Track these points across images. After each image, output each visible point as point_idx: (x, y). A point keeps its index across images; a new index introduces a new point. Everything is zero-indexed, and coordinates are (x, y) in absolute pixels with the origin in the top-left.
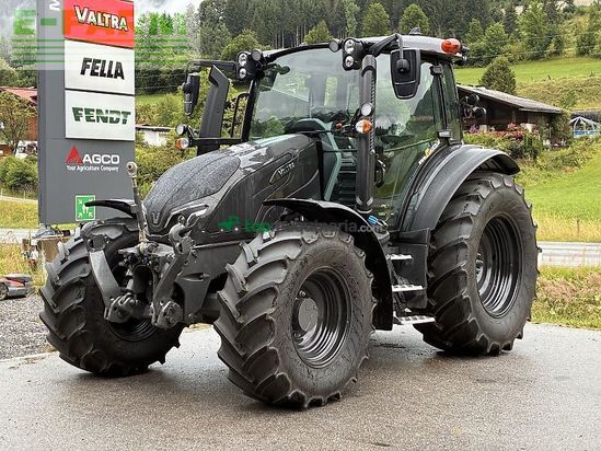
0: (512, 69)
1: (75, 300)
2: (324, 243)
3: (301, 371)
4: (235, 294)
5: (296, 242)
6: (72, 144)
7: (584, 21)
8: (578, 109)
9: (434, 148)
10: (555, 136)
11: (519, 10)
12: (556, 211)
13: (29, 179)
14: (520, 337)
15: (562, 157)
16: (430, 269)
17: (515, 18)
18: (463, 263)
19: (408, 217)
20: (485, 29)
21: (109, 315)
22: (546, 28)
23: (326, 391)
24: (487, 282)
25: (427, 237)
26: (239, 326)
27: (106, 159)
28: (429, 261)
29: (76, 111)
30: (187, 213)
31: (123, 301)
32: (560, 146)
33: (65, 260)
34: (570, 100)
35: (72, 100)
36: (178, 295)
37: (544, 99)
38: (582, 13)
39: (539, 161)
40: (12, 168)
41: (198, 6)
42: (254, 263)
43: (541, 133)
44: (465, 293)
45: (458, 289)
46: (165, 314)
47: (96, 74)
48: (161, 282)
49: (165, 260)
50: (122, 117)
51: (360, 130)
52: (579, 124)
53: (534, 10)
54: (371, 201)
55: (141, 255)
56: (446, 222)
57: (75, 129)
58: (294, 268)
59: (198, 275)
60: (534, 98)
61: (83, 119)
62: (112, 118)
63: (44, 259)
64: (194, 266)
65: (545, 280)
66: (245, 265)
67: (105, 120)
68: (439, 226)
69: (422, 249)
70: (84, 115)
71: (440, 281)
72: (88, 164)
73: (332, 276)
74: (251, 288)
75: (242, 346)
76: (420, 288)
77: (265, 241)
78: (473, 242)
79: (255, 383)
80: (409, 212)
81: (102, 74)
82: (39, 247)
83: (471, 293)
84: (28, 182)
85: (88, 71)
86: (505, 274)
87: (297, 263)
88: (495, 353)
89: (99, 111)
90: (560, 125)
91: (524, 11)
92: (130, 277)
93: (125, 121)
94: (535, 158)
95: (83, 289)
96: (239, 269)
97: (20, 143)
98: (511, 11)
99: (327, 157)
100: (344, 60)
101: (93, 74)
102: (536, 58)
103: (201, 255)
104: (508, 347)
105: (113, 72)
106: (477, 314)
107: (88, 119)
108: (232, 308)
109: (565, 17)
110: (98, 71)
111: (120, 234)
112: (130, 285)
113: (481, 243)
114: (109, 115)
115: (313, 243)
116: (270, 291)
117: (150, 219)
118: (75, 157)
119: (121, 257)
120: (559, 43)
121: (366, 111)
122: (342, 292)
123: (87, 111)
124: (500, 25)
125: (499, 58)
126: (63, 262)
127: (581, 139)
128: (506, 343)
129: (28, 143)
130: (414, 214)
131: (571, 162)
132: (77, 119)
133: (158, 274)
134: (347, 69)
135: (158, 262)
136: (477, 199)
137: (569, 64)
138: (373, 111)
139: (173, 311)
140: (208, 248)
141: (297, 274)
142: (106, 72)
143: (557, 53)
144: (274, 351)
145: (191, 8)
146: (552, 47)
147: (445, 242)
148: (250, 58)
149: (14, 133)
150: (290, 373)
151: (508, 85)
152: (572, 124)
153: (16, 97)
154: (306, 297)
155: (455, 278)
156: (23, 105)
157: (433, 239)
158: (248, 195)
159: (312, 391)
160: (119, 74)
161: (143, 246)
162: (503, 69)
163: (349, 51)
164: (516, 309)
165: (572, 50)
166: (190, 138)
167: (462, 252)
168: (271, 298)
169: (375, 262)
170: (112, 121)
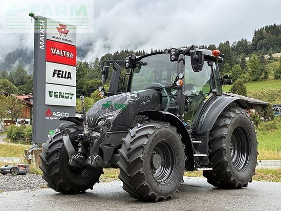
0: (245, 85)
1: (55, 158)
2: (164, 129)
3: (154, 184)
4: (126, 149)
5: (152, 127)
6: (48, 107)
7: (277, 64)
8: (276, 103)
9: (210, 96)
10: (265, 115)
11: (247, 59)
12: (267, 147)
13: (22, 135)
14: (251, 182)
15: (270, 125)
16: (210, 148)
17: (245, 63)
18: (224, 145)
19: (199, 126)
20: (231, 67)
21: (71, 162)
22: (260, 67)
23: (166, 194)
24: (235, 156)
25: (208, 133)
26: (128, 163)
27: (63, 115)
28: (209, 145)
29: (50, 93)
30: (104, 118)
31: (77, 156)
32: (269, 120)
33: (51, 142)
34: (272, 98)
35: (49, 88)
36: (101, 153)
37: (260, 99)
38: (277, 60)
39: (259, 127)
40: (14, 130)
41: (100, 59)
42: (134, 136)
43: (259, 113)
44: (225, 158)
45: (222, 156)
46: (95, 160)
47: (59, 77)
48: (93, 147)
49: (96, 138)
50: (70, 96)
51: (178, 84)
52: (277, 110)
53: (254, 58)
54: (183, 115)
55: (85, 136)
56: (216, 127)
57: (50, 101)
58: (152, 138)
59: (109, 145)
60: (256, 98)
61: (53, 96)
62: (66, 96)
63: (34, 158)
64: (108, 141)
65: (263, 174)
66: (130, 137)
67: (63, 97)
68: (213, 129)
69: (206, 139)
70: (54, 95)
71: (214, 153)
72: (55, 116)
73: (167, 144)
74: (133, 147)
75: (129, 172)
76: (206, 155)
77: (138, 128)
78: (228, 136)
79: (135, 189)
80: (200, 124)
81: (62, 77)
82: (31, 153)
83: (228, 159)
84: (22, 137)
85: (56, 75)
86: (243, 153)
87: (153, 136)
88: (239, 187)
89: (60, 93)
90: (268, 110)
91: (250, 59)
92: (80, 147)
93: (71, 98)
94: (257, 125)
95: (59, 154)
96: (128, 139)
97: (18, 120)
98: (243, 60)
99: (164, 99)
100: (171, 57)
101: (58, 77)
102: (255, 80)
103: (111, 136)
104: (246, 186)
105: (67, 76)
106: (231, 169)
107: (55, 97)
108: (125, 156)
109: (269, 62)
110: (60, 75)
111: (75, 130)
112: (80, 150)
113: (232, 138)
114: (65, 95)
115: (159, 129)
116: (141, 147)
117: (89, 122)
118: (49, 113)
119: (76, 138)
120: (266, 73)
121: (181, 76)
122: (171, 152)
123: (55, 93)
124: (238, 66)
125: (239, 79)
126: (50, 142)
127: (278, 117)
128: (245, 183)
129: (21, 119)
130: (202, 125)
131: (274, 127)
132: (51, 96)
133: (92, 144)
134: (172, 61)
135: (92, 139)
136: (229, 117)
137: (271, 83)
138: (183, 76)
139: (99, 159)
140: (114, 133)
141: (153, 141)
142: (64, 76)
143: (265, 78)
144: (143, 174)
145: (97, 59)
146: (263, 76)
147: (216, 136)
148: (130, 59)
149: (15, 115)
150: (150, 184)
151: (243, 92)
152: (274, 110)
153: (17, 98)
154: (156, 153)
155: (221, 151)
156: (20, 102)
157: (211, 135)
158: (131, 112)
159: (160, 194)
160: (69, 77)
161: (86, 132)
162: (241, 85)
163: (173, 53)
164: (248, 168)
165: (272, 77)
166: (105, 92)
167: (224, 140)
168: (142, 150)
169: (186, 140)
170: (66, 97)
